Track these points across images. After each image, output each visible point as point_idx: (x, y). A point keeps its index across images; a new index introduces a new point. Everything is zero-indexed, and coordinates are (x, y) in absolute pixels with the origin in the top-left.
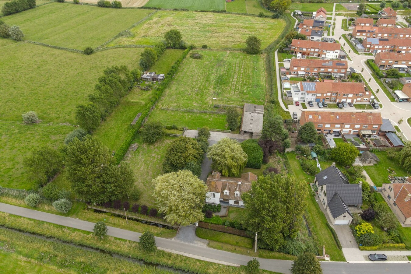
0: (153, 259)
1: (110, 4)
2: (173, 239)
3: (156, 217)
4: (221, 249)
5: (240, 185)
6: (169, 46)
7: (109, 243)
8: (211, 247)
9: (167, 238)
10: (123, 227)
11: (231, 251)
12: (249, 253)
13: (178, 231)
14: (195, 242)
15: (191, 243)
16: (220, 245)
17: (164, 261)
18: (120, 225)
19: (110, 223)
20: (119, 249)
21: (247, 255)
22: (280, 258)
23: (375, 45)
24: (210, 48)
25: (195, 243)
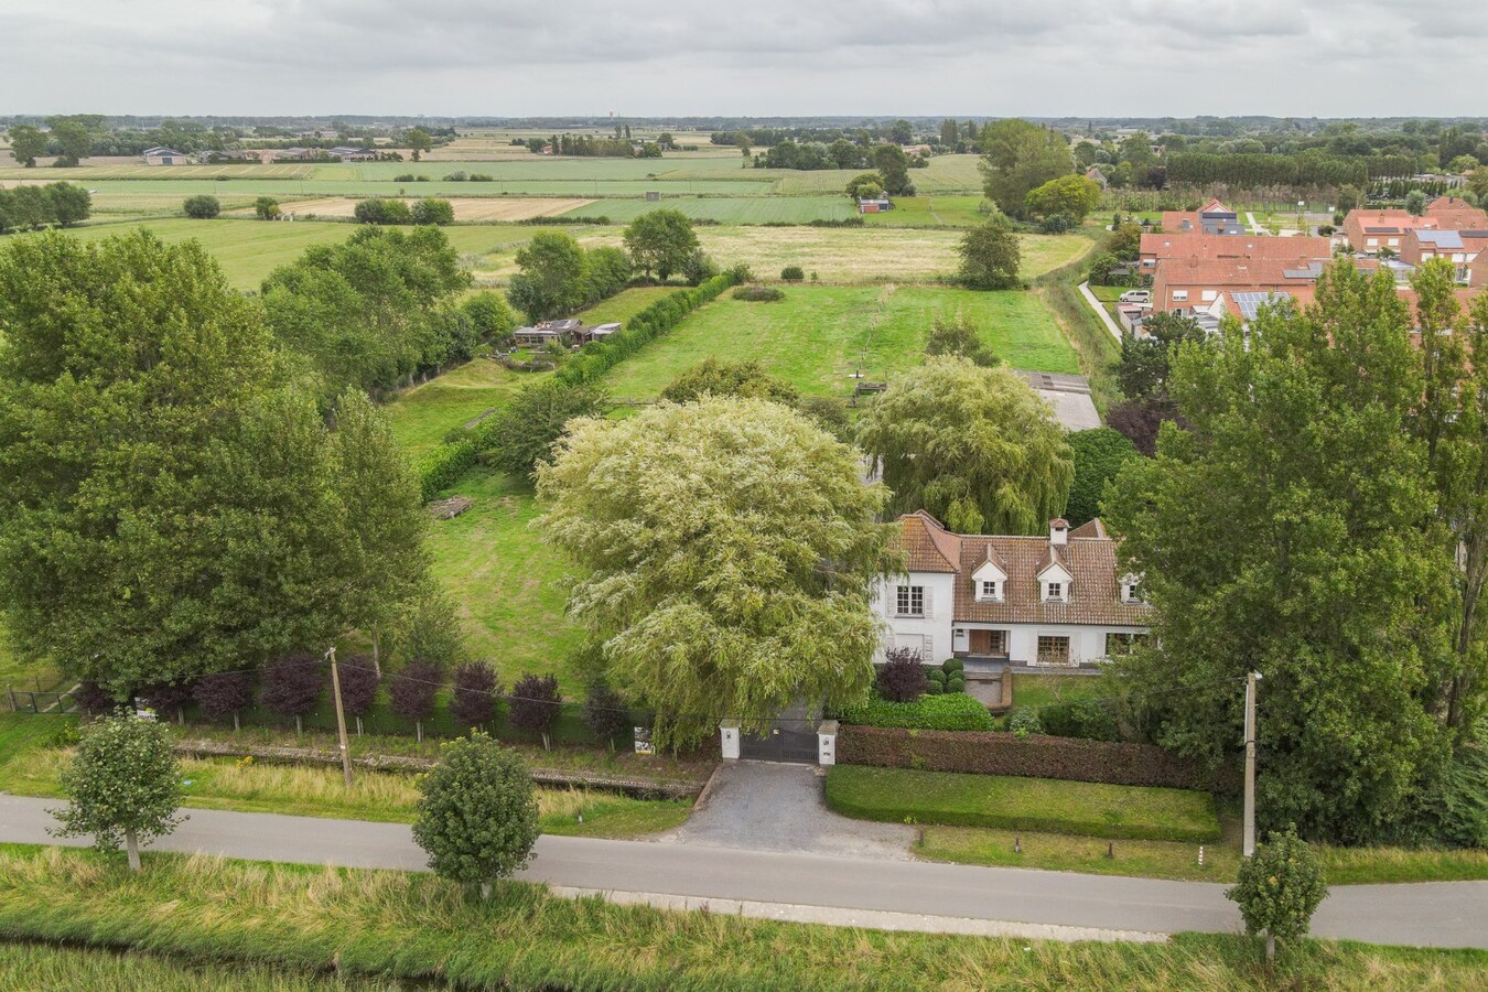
0: (517, 959)
1: (407, 212)
2: (668, 841)
3: (554, 744)
4: (1016, 860)
5: (1059, 548)
6: (642, 278)
7: (183, 895)
8: (941, 856)
9: (631, 833)
10: (315, 806)
11: (1083, 865)
12: (1208, 866)
13: (702, 797)
14: (824, 840)
15: (795, 847)
16: (1003, 841)
17: (597, 964)
18: (290, 800)
19: (220, 794)
20: (254, 922)
21: (1201, 879)
22: (1426, 875)
23: (1449, 253)
24: (814, 276)
25: (823, 848)
